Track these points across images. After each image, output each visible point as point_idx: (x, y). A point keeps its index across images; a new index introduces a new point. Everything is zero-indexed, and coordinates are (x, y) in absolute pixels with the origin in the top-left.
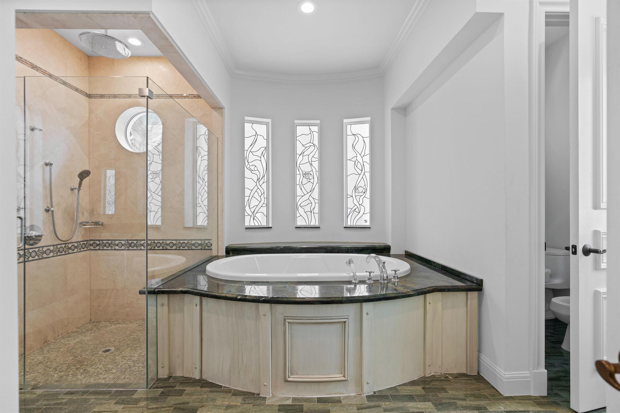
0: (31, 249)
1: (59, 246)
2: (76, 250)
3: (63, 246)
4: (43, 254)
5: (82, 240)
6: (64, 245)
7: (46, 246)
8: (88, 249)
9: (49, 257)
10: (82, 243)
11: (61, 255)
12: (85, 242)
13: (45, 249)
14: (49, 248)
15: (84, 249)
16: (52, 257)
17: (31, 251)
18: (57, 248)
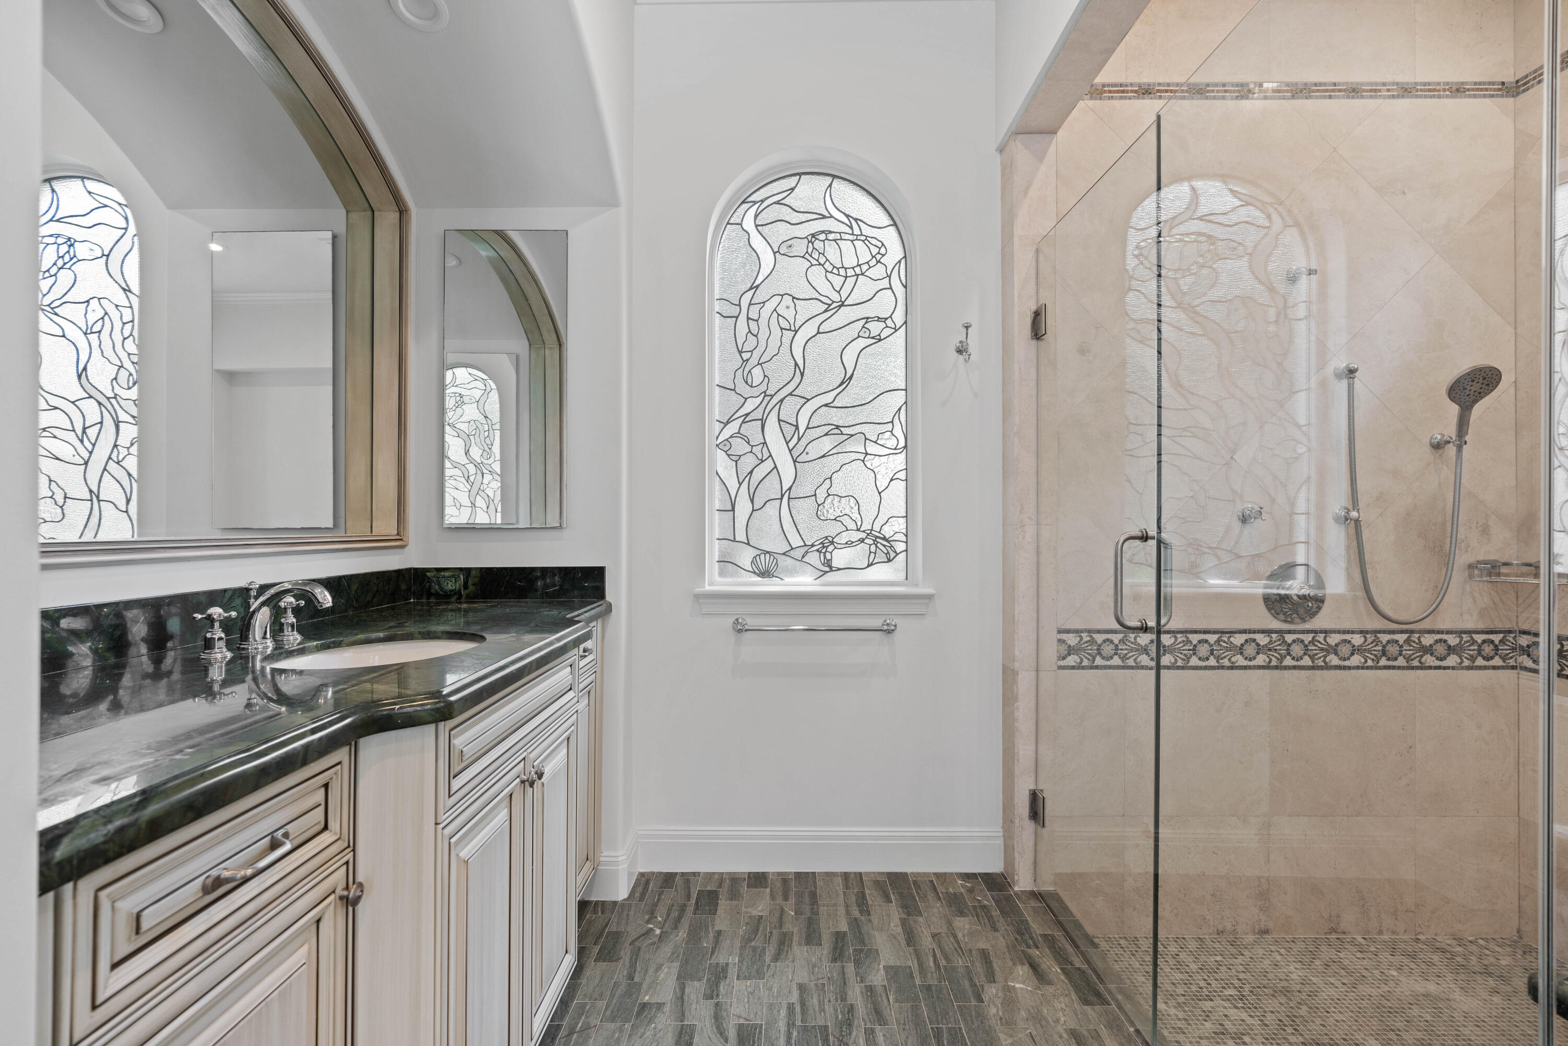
0: (1289, 632)
1: (1384, 638)
2: (1452, 660)
3: (1401, 638)
4: (1328, 653)
5: (1481, 626)
6: (1405, 636)
7: (1339, 632)
8: (1512, 662)
9: (1349, 668)
10: (1479, 638)
11: (1393, 668)
12: (1497, 638)
13: (1334, 639)
14: (1348, 637)
15: (1491, 663)
16: (1358, 668)
17: (1289, 638)
18: (1377, 641)
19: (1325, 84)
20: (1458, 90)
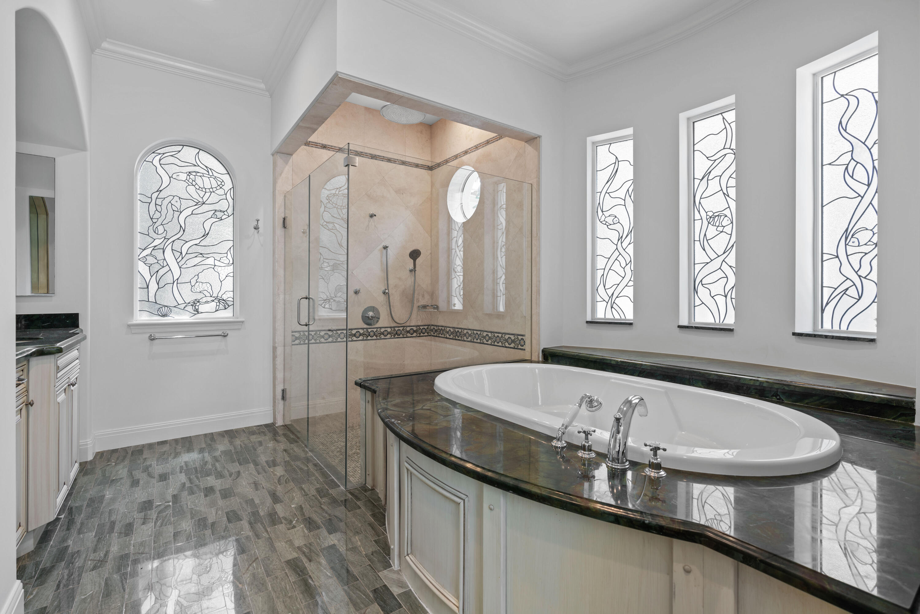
0: (370, 328)
1: (397, 329)
2: (415, 335)
3: (401, 329)
4: (381, 334)
5: (422, 324)
6: (402, 328)
7: (384, 328)
8: (430, 334)
9: (387, 339)
10: (421, 327)
11: (399, 338)
12: (426, 327)
13: (382, 330)
14: (386, 329)
15: (425, 335)
16: (389, 338)
17: (369, 330)
18: (395, 330)
19: (381, 156)
20: (417, 166)
